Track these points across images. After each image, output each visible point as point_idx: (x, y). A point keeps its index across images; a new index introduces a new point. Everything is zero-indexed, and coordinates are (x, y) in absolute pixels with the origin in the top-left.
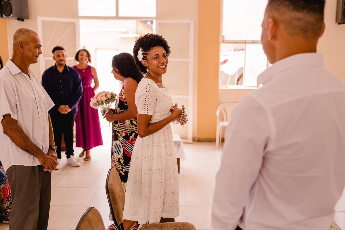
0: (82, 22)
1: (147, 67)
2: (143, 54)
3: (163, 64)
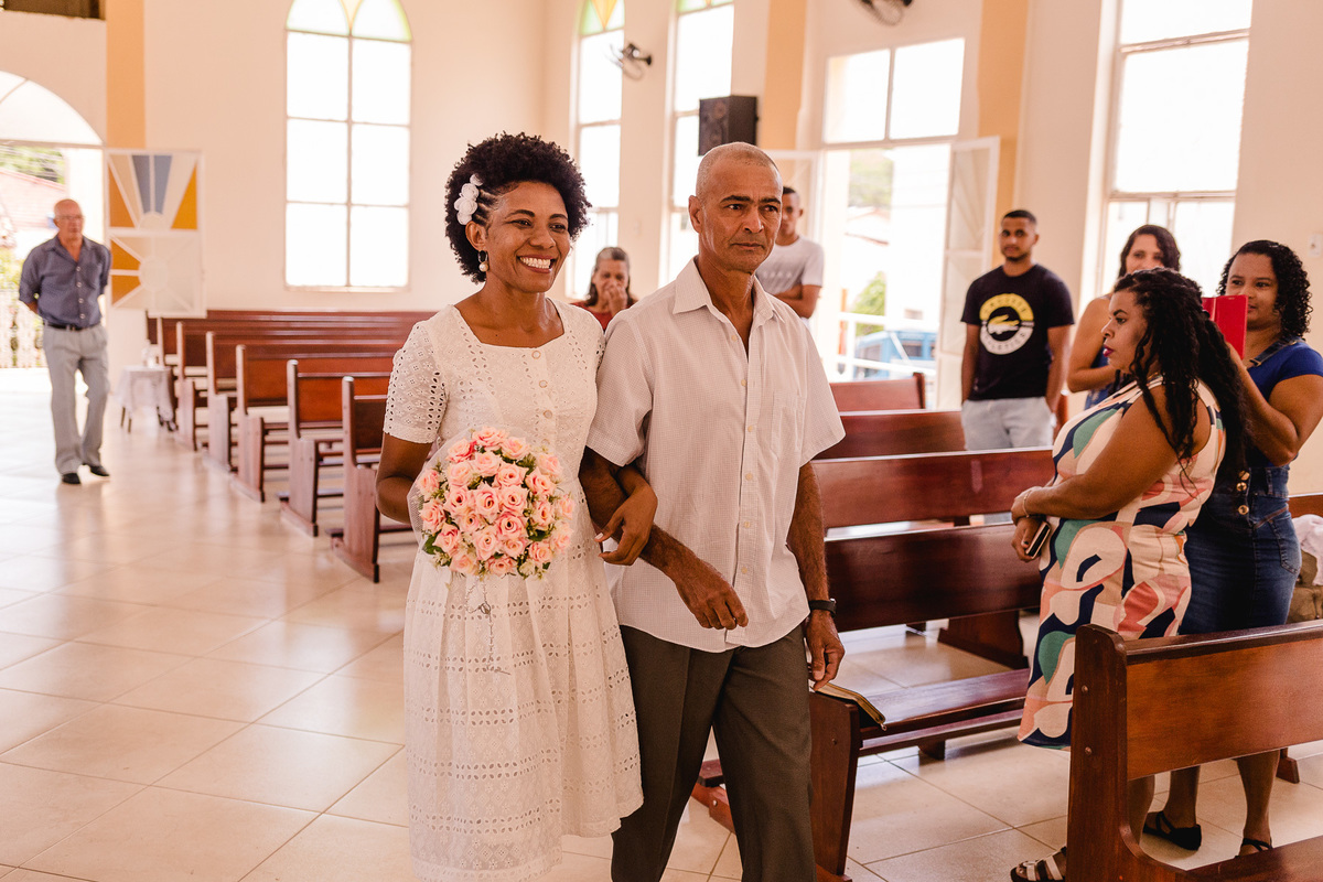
0: (832, 156)
1: (484, 254)
2: (480, 199)
3: (539, 251)
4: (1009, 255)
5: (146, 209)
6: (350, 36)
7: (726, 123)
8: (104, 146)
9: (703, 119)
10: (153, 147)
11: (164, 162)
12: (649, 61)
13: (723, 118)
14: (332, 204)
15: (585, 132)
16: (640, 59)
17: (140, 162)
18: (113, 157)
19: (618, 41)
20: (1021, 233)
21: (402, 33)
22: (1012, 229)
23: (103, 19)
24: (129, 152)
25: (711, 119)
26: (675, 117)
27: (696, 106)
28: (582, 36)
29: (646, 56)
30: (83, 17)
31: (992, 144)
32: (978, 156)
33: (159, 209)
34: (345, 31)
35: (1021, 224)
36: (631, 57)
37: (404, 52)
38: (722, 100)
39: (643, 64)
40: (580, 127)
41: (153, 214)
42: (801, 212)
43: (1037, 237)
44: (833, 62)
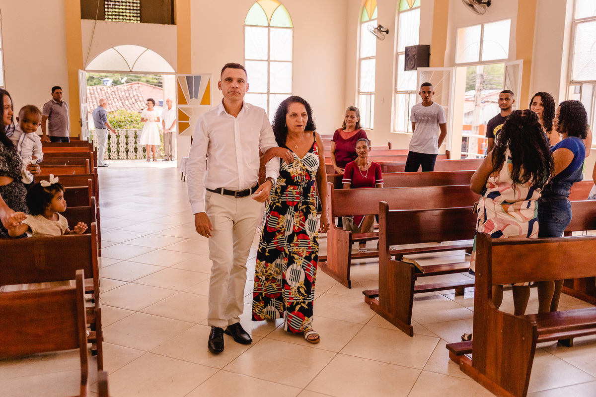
4: (503, 108)
5: (191, 97)
6: (269, 26)
7: (416, 57)
8: (176, 73)
9: (407, 55)
10: (194, 73)
11: (198, 78)
12: (387, 32)
13: (415, 55)
14: (262, 93)
15: (363, 62)
16: (383, 31)
17: (189, 79)
18: (178, 77)
19: (375, 24)
20: (507, 99)
21: (289, 24)
22: (504, 98)
23: (176, 24)
24: (185, 75)
25: (410, 55)
26: (397, 55)
27: (404, 50)
28: (361, 23)
29: (386, 30)
30: (169, 24)
31: (520, 62)
32: (515, 67)
33: (196, 97)
34: (267, 25)
35: (508, 95)
36: (380, 31)
37: (289, 32)
38: (415, 47)
39: (385, 33)
40: (361, 60)
41: (194, 99)
42: (433, 93)
43: (514, 101)
44: (459, 30)
